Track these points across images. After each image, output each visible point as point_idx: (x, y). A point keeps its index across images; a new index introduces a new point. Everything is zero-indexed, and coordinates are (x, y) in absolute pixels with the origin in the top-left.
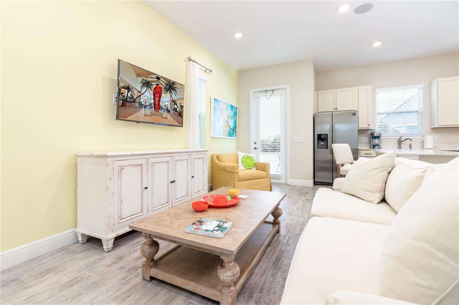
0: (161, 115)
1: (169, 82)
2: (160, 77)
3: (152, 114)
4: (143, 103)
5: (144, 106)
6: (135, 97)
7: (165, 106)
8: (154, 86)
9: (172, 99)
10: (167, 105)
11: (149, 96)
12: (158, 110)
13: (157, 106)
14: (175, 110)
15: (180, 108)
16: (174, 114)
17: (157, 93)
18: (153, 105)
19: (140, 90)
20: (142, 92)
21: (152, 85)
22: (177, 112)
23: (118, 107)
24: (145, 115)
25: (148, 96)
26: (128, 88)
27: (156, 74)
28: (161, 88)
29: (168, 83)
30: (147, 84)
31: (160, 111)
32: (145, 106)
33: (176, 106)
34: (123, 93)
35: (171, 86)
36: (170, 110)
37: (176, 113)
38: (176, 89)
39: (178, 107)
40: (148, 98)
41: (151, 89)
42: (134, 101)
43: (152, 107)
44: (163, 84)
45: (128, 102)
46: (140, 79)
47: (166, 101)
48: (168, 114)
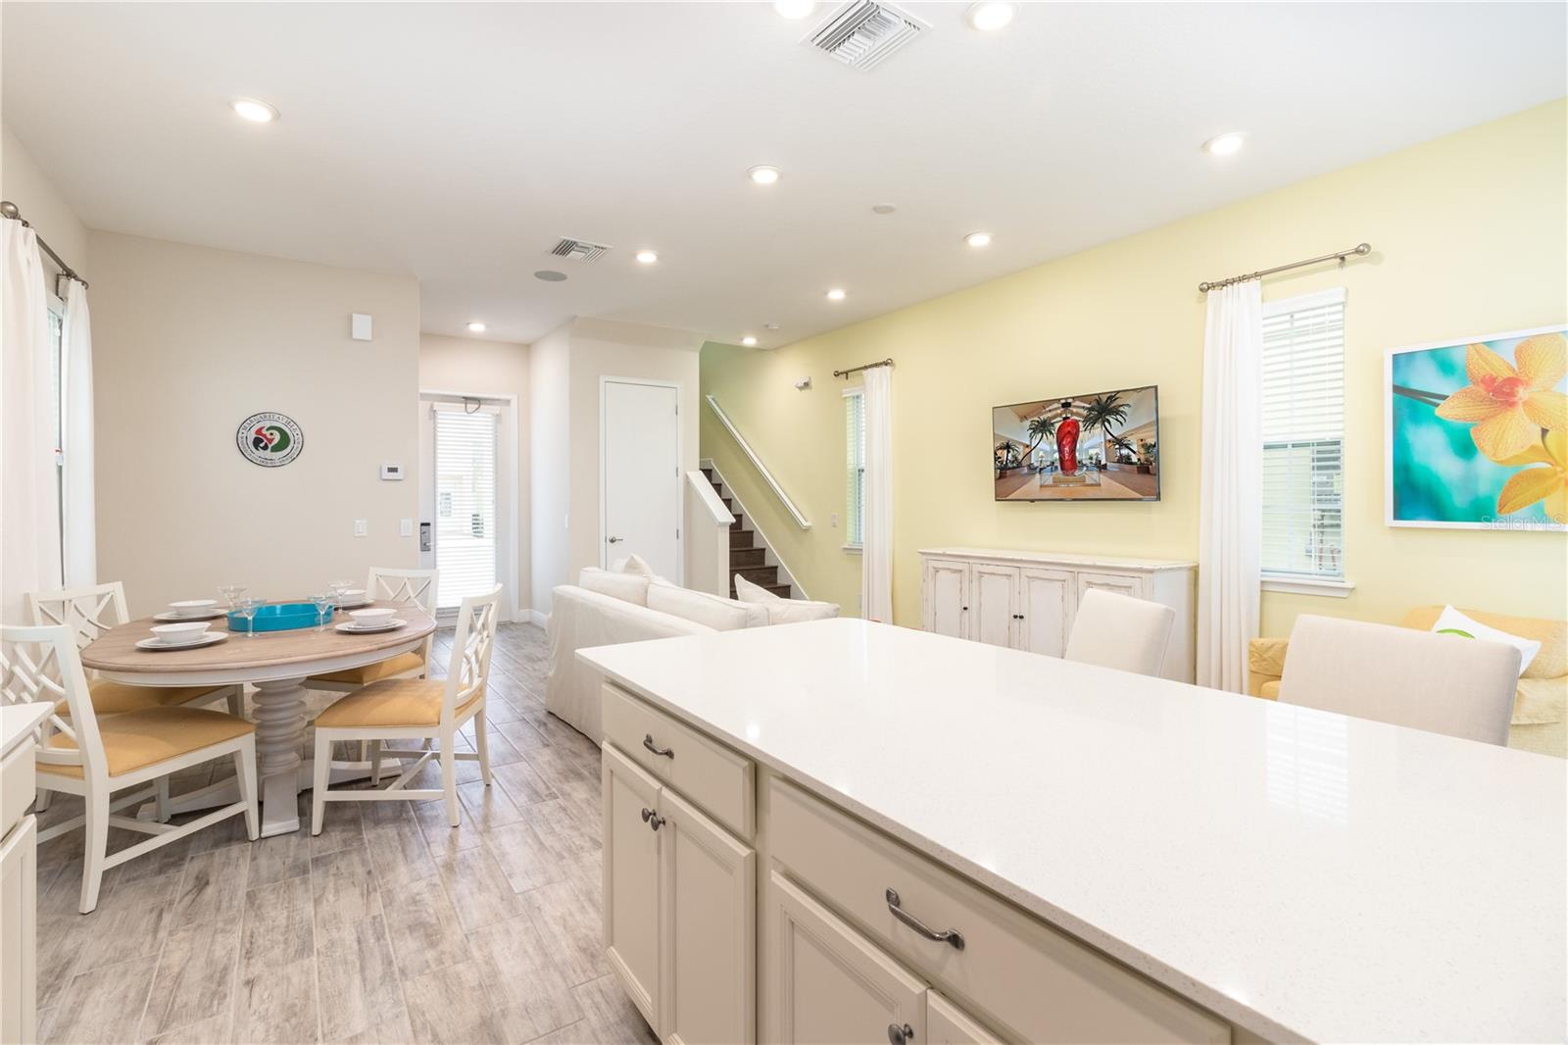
0: (1082, 481)
1: (1098, 402)
2: (1070, 401)
3: (1056, 483)
4: (1036, 465)
5: (1038, 470)
6: (1020, 458)
7: (1091, 458)
8: (1057, 426)
9: (1109, 437)
10: (1097, 454)
11: (1048, 448)
12: (1070, 472)
13: (1068, 464)
14: (1127, 460)
15: (1142, 451)
16: (1122, 470)
17: (1068, 436)
18: (1058, 464)
19: (1028, 443)
20: (1033, 445)
21: (1052, 424)
22: (1131, 463)
23: (996, 480)
24: (1041, 486)
25: (1046, 449)
26: (1008, 447)
27: (1059, 400)
28: (1075, 424)
29: (1094, 404)
30: (1043, 427)
31: (1077, 473)
32: (1041, 469)
33: (1125, 452)
34: (1000, 458)
35: (1103, 408)
36: (1106, 465)
37: (1127, 467)
38: (1121, 409)
39: (1135, 449)
40: (1045, 452)
41: (1051, 433)
42: (1019, 465)
43: (1056, 468)
44: (1079, 411)
45: (1010, 469)
46: (1027, 423)
47: (1092, 448)
48: (1101, 476)
